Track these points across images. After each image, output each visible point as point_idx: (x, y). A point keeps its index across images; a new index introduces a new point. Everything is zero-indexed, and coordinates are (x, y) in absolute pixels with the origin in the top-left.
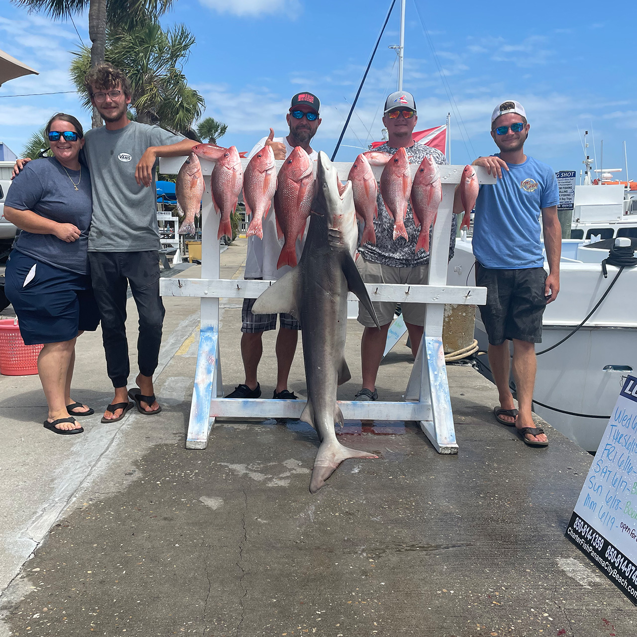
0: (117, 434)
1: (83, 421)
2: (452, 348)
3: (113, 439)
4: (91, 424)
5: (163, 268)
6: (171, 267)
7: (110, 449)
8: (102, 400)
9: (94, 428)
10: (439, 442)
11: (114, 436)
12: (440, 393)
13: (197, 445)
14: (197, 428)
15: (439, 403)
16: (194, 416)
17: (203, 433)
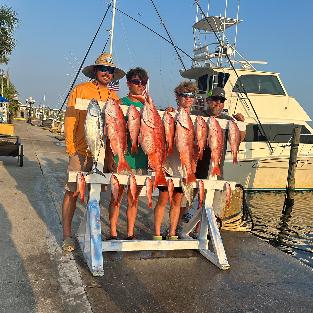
10: (220, 263)
12: (216, 236)
13: (99, 274)
14: (97, 263)
15: (217, 242)
16: (94, 256)
17: (101, 266)
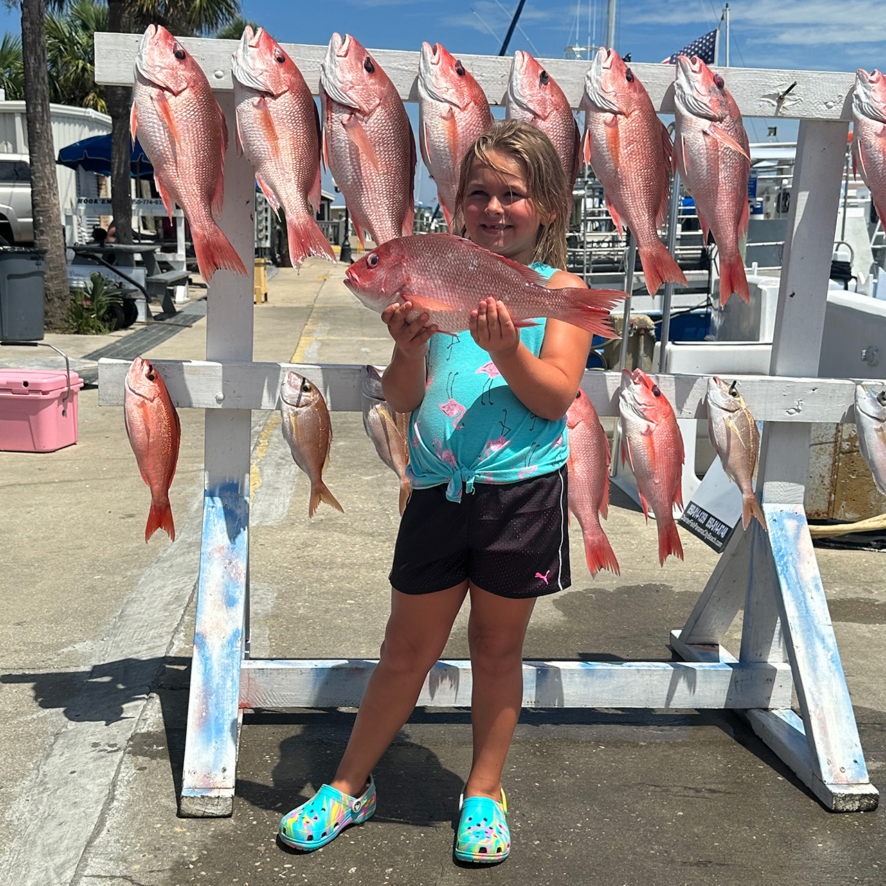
0: (123, 767)
1: (29, 718)
2: (856, 511)
3: (114, 784)
4: (50, 729)
5: (162, 311)
6: (177, 310)
7: (108, 824)
8: (70, 648)
9: (61, 741)
10: (827, 777)
11: (116, 775)
12: (813, 648)
13: (209, 806)
14: (208, 757)
15: (816, 676)
16: (199, 726)
17: (224, 770)
